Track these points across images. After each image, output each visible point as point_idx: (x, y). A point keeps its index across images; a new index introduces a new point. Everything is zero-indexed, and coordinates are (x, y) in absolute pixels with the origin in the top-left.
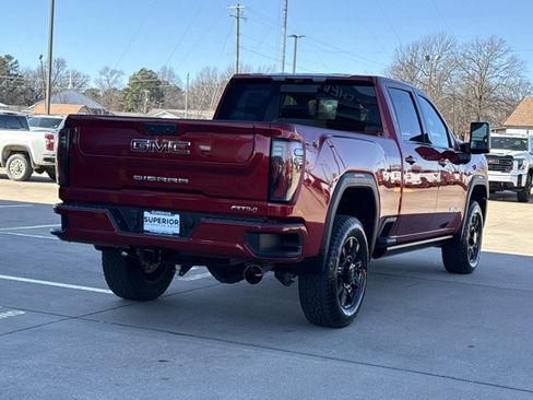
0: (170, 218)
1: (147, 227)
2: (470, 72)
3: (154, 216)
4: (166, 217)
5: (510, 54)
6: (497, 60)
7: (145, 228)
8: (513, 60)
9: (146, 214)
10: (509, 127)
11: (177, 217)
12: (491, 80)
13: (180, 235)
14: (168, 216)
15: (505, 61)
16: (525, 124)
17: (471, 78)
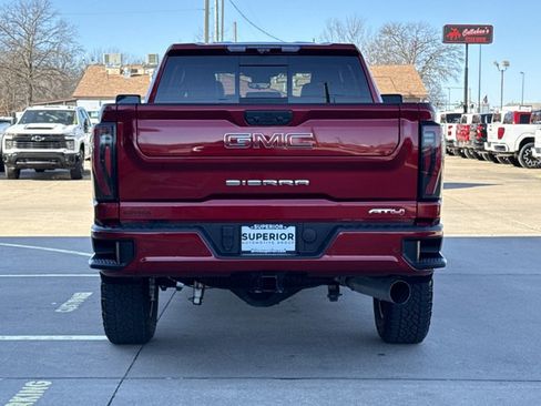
0: (280, 232)
1: (246, 246)
2: (17, 37)
3: (256, 232)
4: (275, 232)
5: (58, 18)
6: (45, 24)
7: (245, 247)
8: (62, 24)
9: (245, 230)
10: (79, 98)
11: (292, 230)
12: (39, 46)
13: (297, 252)
14: (278, 230)
15: (54, 25)
16: (94, 95)
17: (18, 43)
